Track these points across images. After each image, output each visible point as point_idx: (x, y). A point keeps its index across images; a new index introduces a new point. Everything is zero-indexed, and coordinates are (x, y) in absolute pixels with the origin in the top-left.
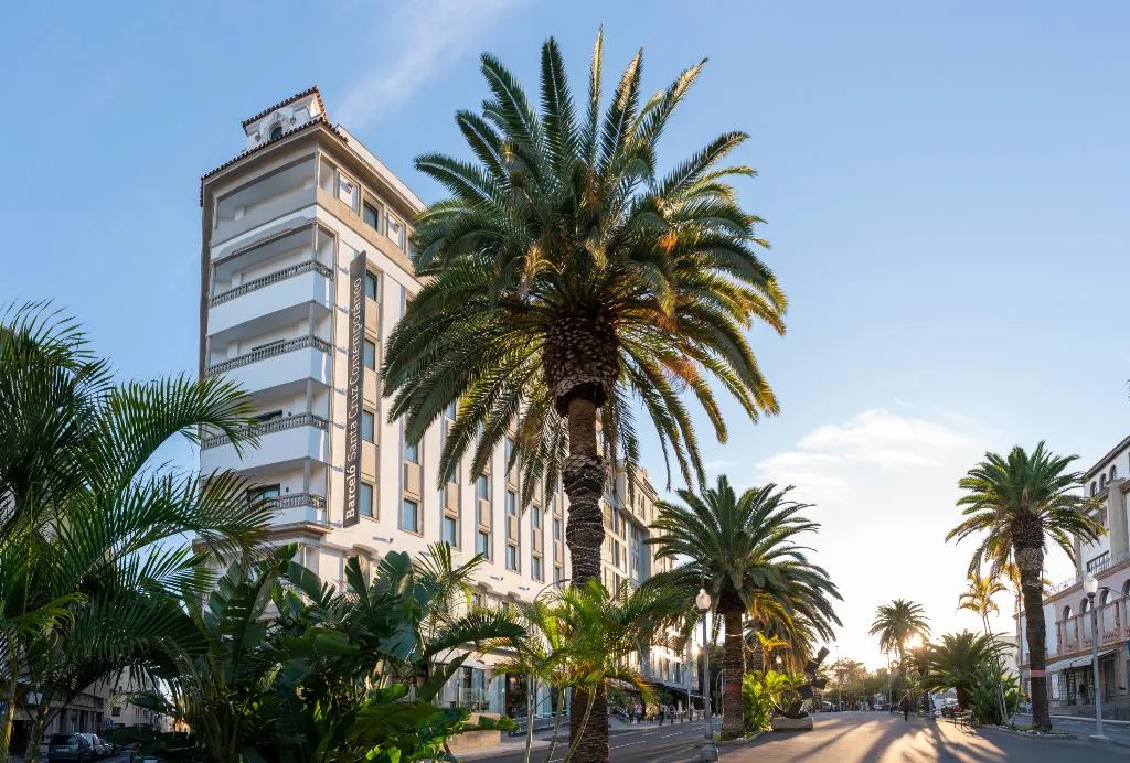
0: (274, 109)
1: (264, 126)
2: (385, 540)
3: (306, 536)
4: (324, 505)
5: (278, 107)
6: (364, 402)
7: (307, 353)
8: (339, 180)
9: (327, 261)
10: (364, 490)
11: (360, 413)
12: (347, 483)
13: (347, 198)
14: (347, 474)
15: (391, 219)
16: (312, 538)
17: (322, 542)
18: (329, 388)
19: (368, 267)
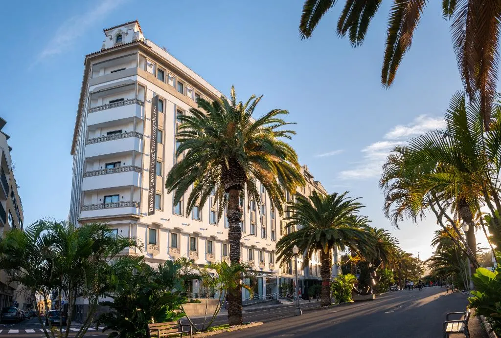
0: (118, 27)
1: (114, 33)
2: (166, 220)
3: (131, 220)
4: (139, 206)
5: (120, 26)
6: (158, 158)
7: (133, 139)
8: (147, 63)
9: (141, 98)
10: (157, 197)
11: (155, 163)
12: (149, 196)
13: (150, 70)
14: (150, 192)
15: (170, 75)
16: (133, 220)
17: (138, 222)
18: (142, 154)
19: (159, 98)
